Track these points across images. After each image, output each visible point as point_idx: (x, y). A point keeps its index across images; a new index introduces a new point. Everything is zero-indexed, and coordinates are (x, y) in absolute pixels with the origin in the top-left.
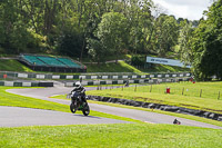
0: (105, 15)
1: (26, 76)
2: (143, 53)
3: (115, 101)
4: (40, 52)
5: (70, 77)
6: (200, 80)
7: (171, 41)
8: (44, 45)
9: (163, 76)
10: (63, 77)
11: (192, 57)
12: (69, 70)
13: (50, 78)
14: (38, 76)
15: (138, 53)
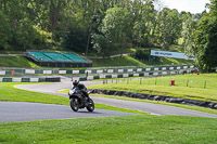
0: (108, 10)
1: (33, 72)
2: (148, 47)
3: (121, 94)
4: (46, 48)
5: (76, 71)
6: (204, 72)
7: (174, 34)
8: (50, 41)
9: (168, 69)
10: (69, 72)
11: (195, 50)
12: (75, 65)
13: (57, 73)
14: (45, 72)
15: (143, 46)
